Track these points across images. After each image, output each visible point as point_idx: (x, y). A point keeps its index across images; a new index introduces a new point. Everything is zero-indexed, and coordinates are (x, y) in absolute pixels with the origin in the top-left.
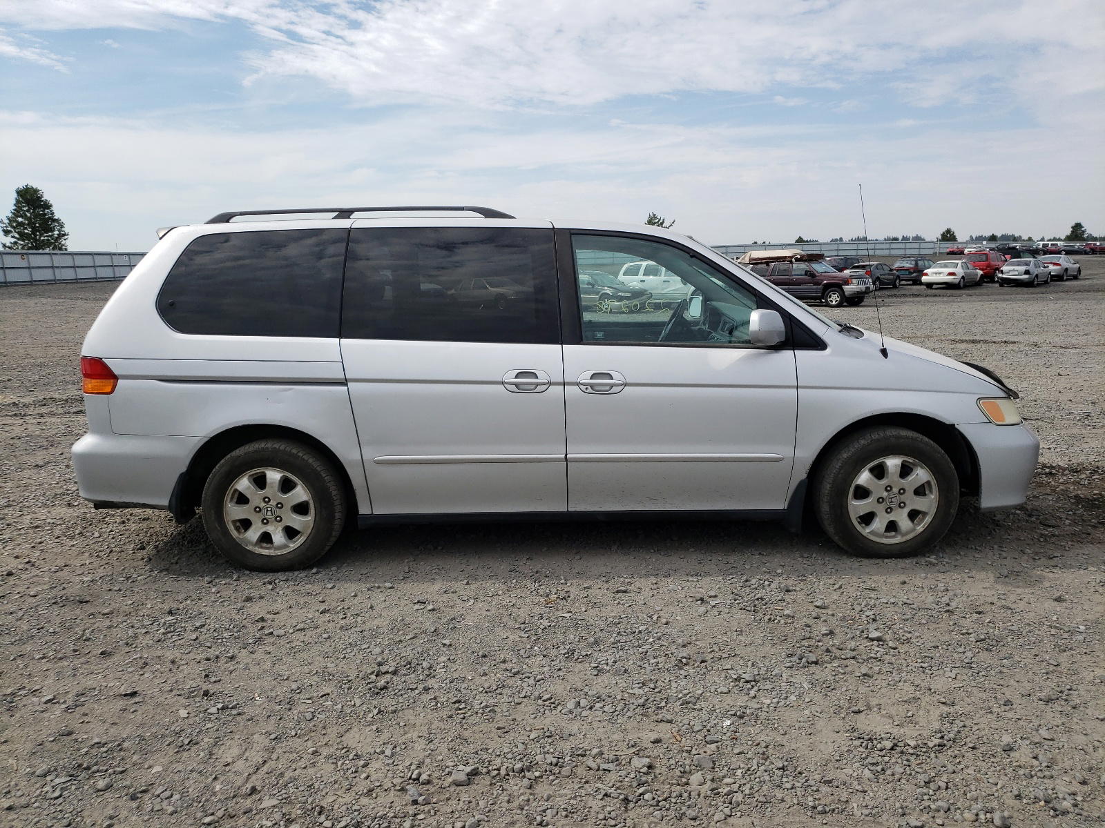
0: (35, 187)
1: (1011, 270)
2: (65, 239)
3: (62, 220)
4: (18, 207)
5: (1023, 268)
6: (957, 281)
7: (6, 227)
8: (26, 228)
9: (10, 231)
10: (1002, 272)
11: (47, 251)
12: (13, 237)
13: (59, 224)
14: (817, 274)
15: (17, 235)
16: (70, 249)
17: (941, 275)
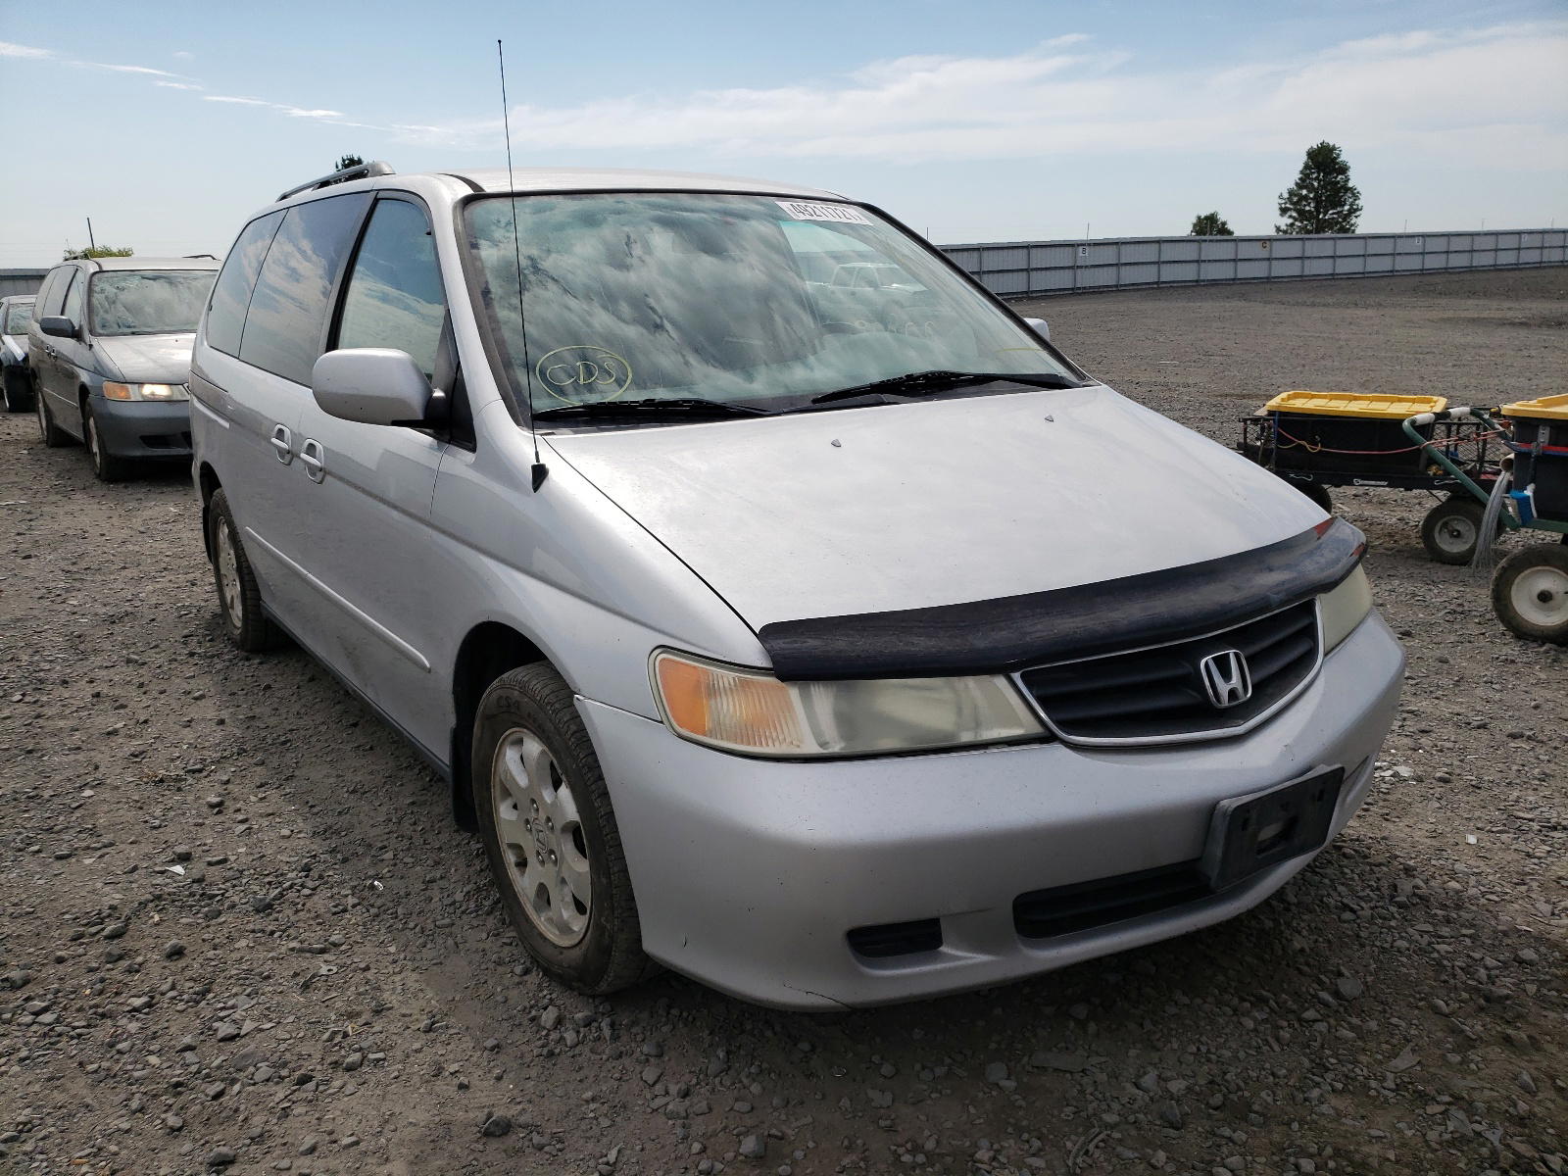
0: (1331, 144)
2: (1356, 217)
3: (1359, 189)
4: (1305, 175)
7: (1285, 203)
8: (1309, 204)
9: (1289, 209)
11: (1328, 234)
12: (1290, 217)
13: (1354, 194)
15: (1294, 214)
16: (1359, 231)
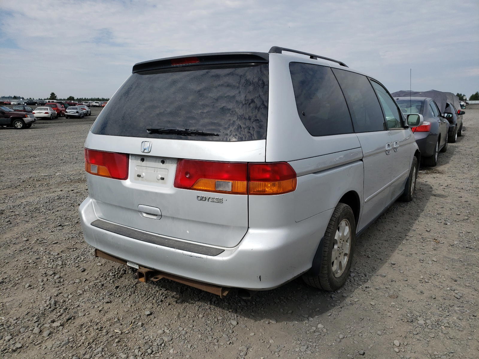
1: (70, 111)
5: (75, 111)
6: (49, 116)
10: (67, 112)
14: (5, 112)
17: (42, 113)
